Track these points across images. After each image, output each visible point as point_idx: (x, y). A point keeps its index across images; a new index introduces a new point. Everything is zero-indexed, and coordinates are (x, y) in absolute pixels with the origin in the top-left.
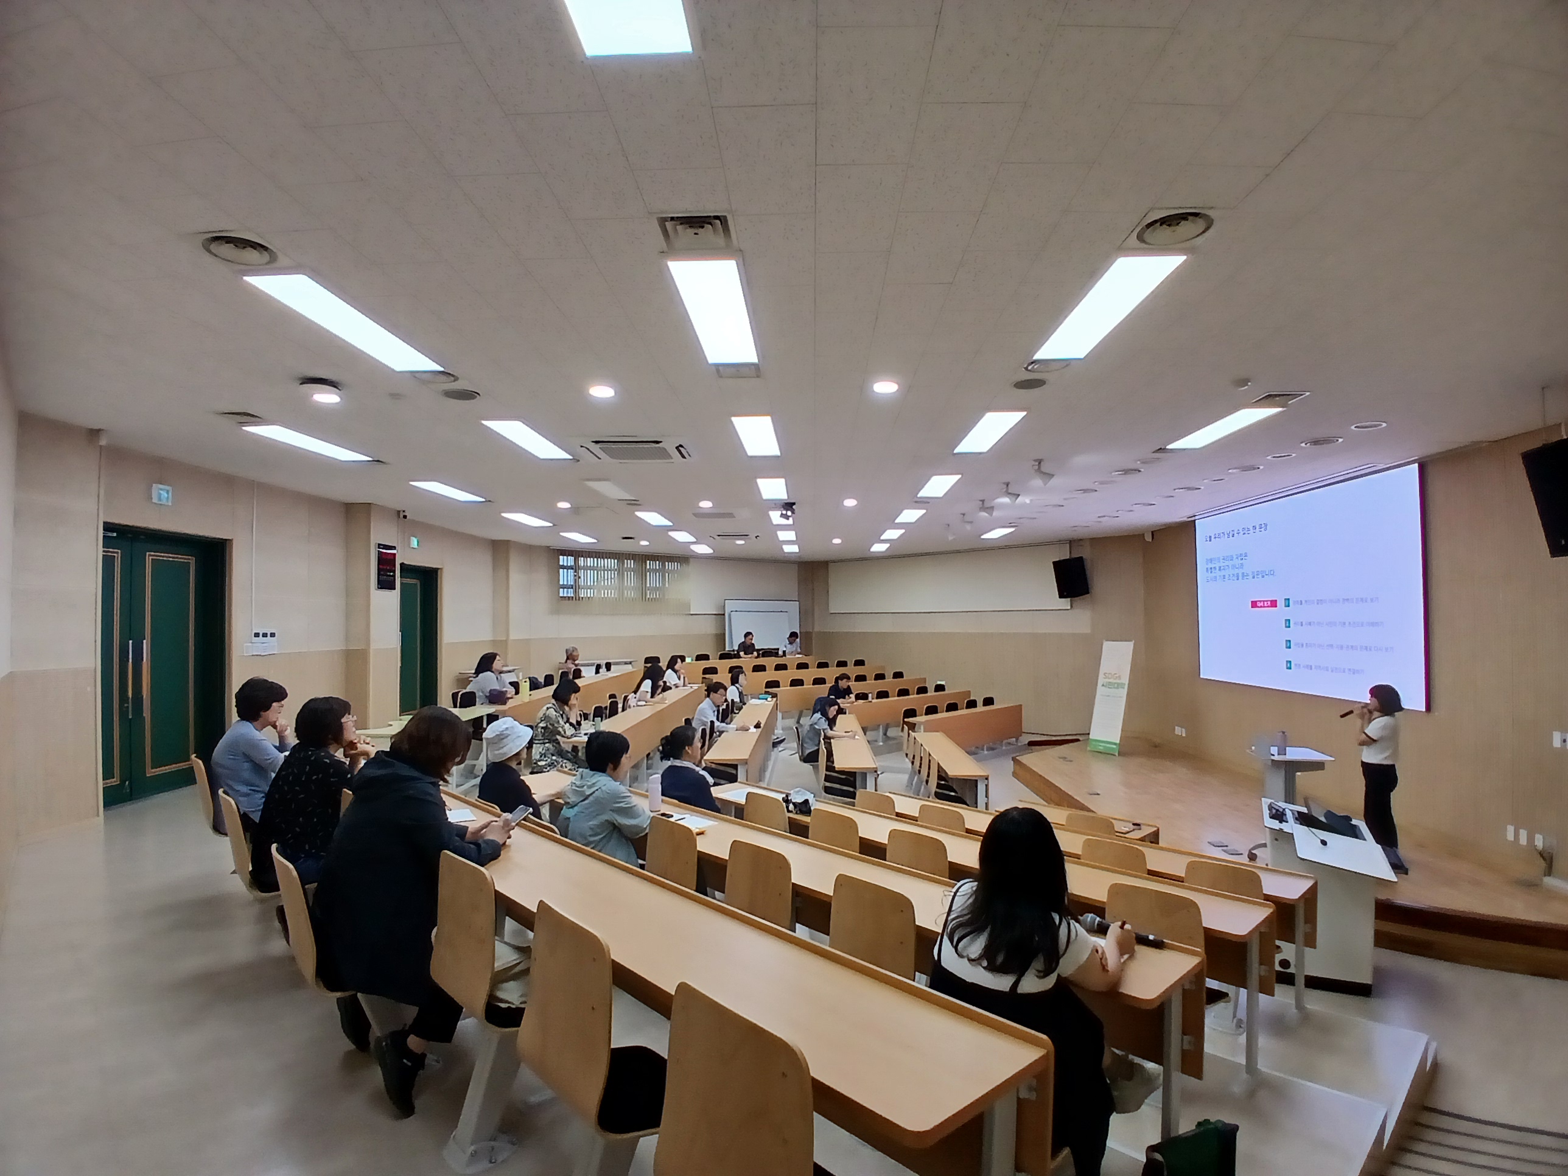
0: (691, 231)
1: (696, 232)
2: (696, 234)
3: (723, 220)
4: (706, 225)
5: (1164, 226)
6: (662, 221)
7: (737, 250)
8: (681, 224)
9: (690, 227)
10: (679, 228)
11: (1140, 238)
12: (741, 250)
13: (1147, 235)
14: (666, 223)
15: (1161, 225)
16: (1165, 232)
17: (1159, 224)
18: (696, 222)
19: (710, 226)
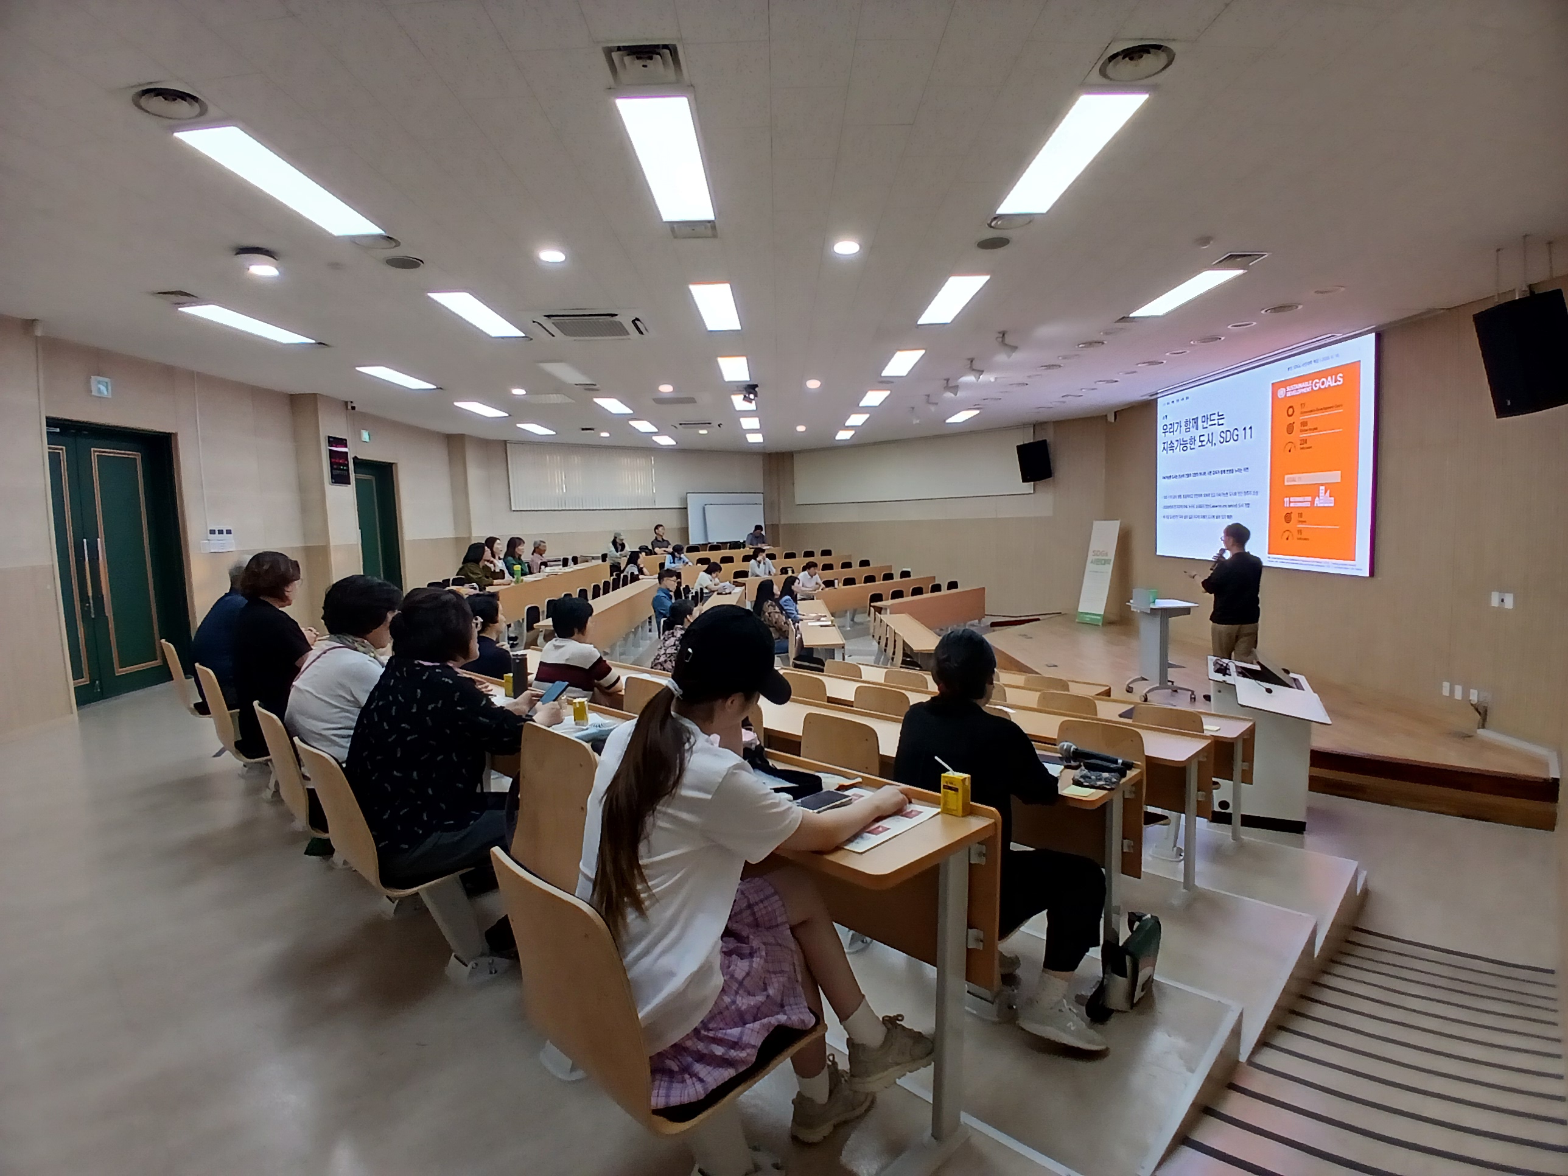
0: (640, 63)
1: (645, 64)
2: (645, 66)
3: (672, 50)
4: (655, 56)
5: (1127, 59)
6: (608, 52)
7: (688, 86)
8: (628, 55)
9: (638, 58)
10: (627, 59)
11: (1103, 72)
12: (692, 85)
13: (1111, 69)
14: (613, 54)
15: (1123, 58)
16: (1126, 67)
17: (1120, 57)
18: (644, 52)
19: (659, 56)
